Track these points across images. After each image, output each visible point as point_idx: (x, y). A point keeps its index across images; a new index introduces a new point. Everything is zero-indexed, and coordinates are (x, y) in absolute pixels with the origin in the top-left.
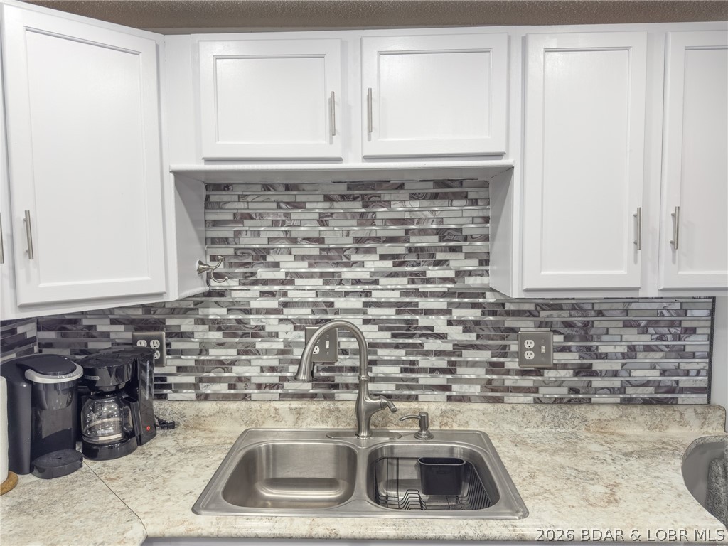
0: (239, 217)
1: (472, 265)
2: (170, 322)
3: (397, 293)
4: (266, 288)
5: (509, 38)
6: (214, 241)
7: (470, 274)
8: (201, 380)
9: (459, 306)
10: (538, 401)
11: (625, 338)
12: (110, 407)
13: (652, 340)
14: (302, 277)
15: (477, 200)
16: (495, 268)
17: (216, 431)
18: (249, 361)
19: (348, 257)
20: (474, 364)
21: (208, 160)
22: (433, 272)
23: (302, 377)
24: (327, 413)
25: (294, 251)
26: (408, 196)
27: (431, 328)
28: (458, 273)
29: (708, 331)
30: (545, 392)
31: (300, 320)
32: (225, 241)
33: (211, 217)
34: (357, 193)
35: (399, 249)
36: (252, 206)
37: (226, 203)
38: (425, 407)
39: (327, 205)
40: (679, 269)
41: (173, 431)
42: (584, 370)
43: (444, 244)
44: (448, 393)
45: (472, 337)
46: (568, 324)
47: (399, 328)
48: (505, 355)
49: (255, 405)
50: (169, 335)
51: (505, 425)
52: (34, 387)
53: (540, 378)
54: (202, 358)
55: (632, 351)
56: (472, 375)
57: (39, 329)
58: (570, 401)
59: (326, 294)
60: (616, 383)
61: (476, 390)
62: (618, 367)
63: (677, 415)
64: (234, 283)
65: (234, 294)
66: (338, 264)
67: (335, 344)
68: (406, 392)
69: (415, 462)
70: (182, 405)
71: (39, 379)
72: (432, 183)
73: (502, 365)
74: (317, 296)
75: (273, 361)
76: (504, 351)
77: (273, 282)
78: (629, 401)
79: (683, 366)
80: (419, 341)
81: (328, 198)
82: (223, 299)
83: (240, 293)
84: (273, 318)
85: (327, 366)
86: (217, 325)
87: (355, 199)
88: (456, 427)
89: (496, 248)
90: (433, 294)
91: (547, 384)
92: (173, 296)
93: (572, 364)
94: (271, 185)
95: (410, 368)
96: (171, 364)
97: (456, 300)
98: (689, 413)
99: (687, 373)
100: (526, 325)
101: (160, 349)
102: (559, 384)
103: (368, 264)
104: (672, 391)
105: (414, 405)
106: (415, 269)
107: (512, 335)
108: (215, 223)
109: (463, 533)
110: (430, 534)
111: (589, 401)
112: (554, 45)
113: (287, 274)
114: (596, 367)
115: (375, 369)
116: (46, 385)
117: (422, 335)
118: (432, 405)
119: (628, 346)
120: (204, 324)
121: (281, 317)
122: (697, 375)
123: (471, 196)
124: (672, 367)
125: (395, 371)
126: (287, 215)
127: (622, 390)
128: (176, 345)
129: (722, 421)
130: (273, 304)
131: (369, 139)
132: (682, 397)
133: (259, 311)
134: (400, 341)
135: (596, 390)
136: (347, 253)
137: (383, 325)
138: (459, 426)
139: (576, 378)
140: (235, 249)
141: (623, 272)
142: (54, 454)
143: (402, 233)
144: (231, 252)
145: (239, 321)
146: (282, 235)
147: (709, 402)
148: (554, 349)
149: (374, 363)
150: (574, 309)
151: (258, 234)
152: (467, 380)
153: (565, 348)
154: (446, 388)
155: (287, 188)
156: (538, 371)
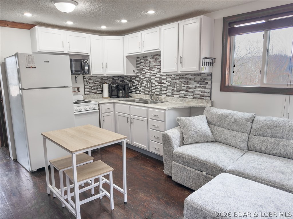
0: (140, 63)
2: (133, 81)
3: (159, 76)
4: (143, 75)
9: (168, 78)
10: (179, 97)
11: (194, 84)
13: (199, 85)
14: (147, 73)
18: (141, 88)
20: (170, 89)
21: (129, 54)
25: (146, 68)
27: (164, 82)
29: (210, 83)
32: (138, 67)
33: (137, 63)
35: (160, 67)
37: (139, 60)
40: (183, 68)
42: (187, 91)
45: (170, 84)
46: (185, 81)
47: (159, 82)
49: (141, 95)
50: (133, 83)
52: (111, 86)
55: (196, 87)
58: (185, 97)
60: (192, 94)
62: (193, 91)
63: (202, 101)
64: (139, 74)
65: (140, 76)
66: (152, 70)
68: (160, 94)
70: (134, 94)
73: (174, 89)
74: (149, 76)
75: (144, 88)
76: (174, 87)
77: (144, 74)
78: (195, 98)
79: (205, 91)
81: (150, 58)
82: (138, 77)
86: (138, 81)
87: (154, 58)
90: (164, 76)
91: (181, 94)
92: (125, 74)
93: (185, 90)
94: (144, 56)
95: (161, 90)
96: (133, 88)
99: (206, 92)
100: (178, 82)
101: (132, 85)
102: (183, 94)
103: (155, 70)
104: (203, 96)
107: (176, 84)
111: (188, 98)
112: (165, 29)
113: (145, 72)
114: (189, 91)
117: (163, 84)
118: (163, 96)
120: (136, 81)
121: (145, 80)
125: (158, 90)
126: (146, 62)
127: (194, 96)
128: (134, 85)
129: (211, 103)
132: (205, 98)
133: (142, 79)
134: (160, 85)
135: (189, 95)
136: (153, 68)
137: (157, 81)
139: (186, 93)
142: (114, 96)
143: (160, 64)
144: (139, 69)
145: (140, 81)
146: (145, 66)
147: (211, 99)
148: (182, 86)
149: (156, 89)
150: (186, 78)
151: (142, 65)
152: (169, 92)
153: (184, 87)
154: (166, 94)
155: (146, 57)
156: (179, 91)
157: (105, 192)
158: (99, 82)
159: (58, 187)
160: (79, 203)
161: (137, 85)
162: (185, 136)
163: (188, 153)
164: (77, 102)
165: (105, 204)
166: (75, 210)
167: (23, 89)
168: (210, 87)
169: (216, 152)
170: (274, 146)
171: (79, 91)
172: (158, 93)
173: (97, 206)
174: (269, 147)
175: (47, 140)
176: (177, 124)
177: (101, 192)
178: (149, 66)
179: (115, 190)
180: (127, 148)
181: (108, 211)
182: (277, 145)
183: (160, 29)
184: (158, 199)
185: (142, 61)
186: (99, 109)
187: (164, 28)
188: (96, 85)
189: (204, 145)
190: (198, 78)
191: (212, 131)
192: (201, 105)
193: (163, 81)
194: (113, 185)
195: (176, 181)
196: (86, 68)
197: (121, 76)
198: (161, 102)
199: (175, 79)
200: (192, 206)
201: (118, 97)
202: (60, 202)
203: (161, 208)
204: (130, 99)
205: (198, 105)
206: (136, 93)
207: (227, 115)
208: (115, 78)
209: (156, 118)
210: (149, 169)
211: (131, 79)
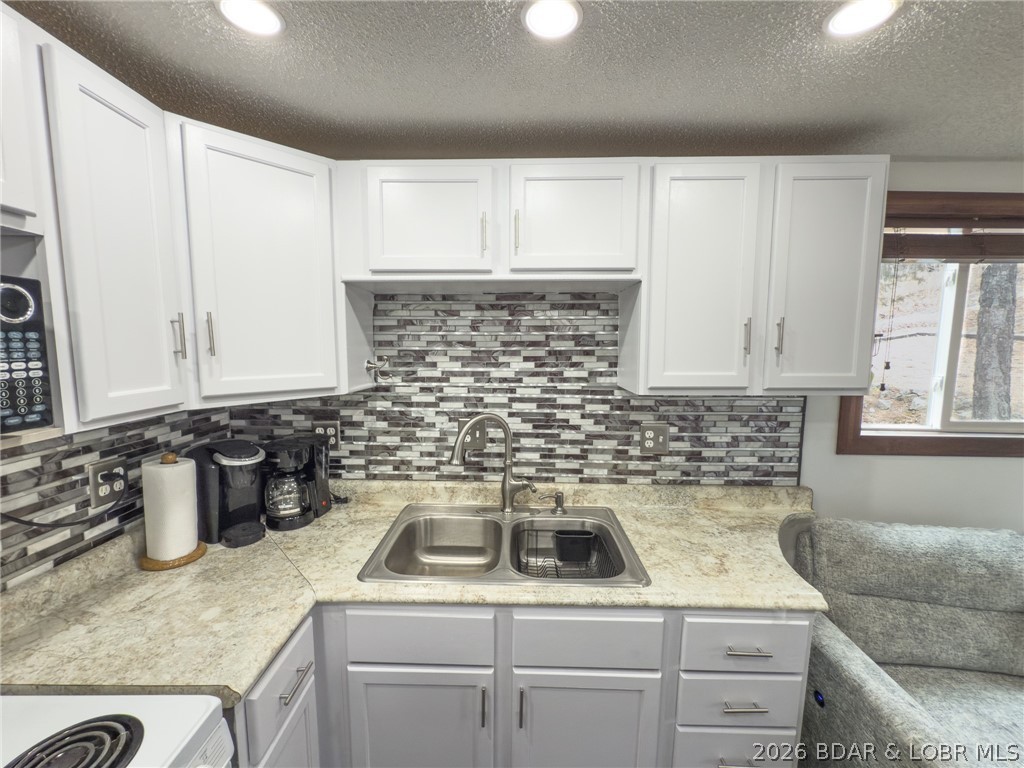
0: (402, 323)
1: (603, 367)
2: (344, 413)
3: (538, 390)
4: (425, 385)
5: (640, 168)
6: (381, 344)
7: (601, 374)
8: (370, 462)
9: (592, 402)
10: (655, 482)
11: (729, 429)
12: (290, 485)
13: (752, 432)
14: (456, 376)
15: (607, 311)
16: (623, 369)
17: (383, 505)
18: (410, 447)
19: (496, 359)
20: (603, 451)
22: (569, 373)
23: (455, 462)
24: (477, 492)
25: (450, 353)
26: (548, 306)
27: (567, 421)
28: (591, 374)
29: (800, 425)
30: (661, 475)
31: (454, 413)
32: (390, 343)
33: (379, 323)
34: (504, 303)
35: (541, 352)
36: (413, 313)
37: (392, 311)
38: (560, 488)
39: (478, 313)
40: (782, 371)
41: (346, 505)
42: (695, 456)
43: (579, 348)
44: (580, 476)
45: (601, 429)
46: (682, 418)
47: (539, 420)
48: (629, 444)
49: (415, 484)
50: (342, 424)
51: (628, 502)
52: (222, 469)
53: (657, 463)
54: (371, 443)
55: (735, 441)
56: (601, 460)
57: (231, 418)
58: (682, 483)
59: (476, 390)
60: (721, 467)
61: (603, 473)
62: (723, 454)
63: (772, 495)
64: (397, 380)
65: (398, 390)
66: (488, 365)
67: (484, 433)
68: (545, 475)
69: (551, 534)
70: (354, 483)
71: (225, 462)
72: (569, 295)
73: (626, 452)
74: (469, 392)
75: (430, 447)
76: (628, 441)
77: (431, 379)
78: (731, 483)
79: (778, 454)
80: (556, 432)
81: (479, 307)
82: (388, 394)
83: (402, 389)
84: (431, 411)
85: (477, 452)
86: (383, 416)
87: (502, 308)
88: (586, 504)
89: (624, 353)
90: (569, 392)
91: (663, 468)
93: (685, 452)
94: (430, 296)
95: (548, 454)
96: (345, 448)
97: (589, 397)
98: (782, 494)
99: (781, 460)
100: (647, 419)
101: (335, 436)
102: (674, 468)
103: (513, 365)
104: (767, 474)
105: (551, 485)
106: (554, 369)
107: (637, 427)
108: (382, 328)
109: (594, 600)
110: (566, 601)
111: (698, 483)
112: (678, 174)
113: (443, 373)
114: (704, 454)
115: (518, 455)
116: (232, 467)
117: (559, 427)
118: (567, 485)
119: (732, 437)
120: (372, 414)
121: (438, 409)
122: (790, 461)
123: (603, 307)
124: (768, 454)
125: (535, 457)
126: (444, 321)
127: (726, 473)
128: (349, 432)
129: (809, 500)
130: (431, 398)
131: (516, 254)
132: (776, 480)
133: (419, 404)
134: (541, 431)
135: (705, 474)
136: (495, 355)
137: (525, 417)
138: (590, 502)
139: (687, 464)
140: (399, 351)
141: (734, 373)
142: (241, 525)
143: (543, 339)
144: (395, 353)
145: (401, 413)
146: (439, 339)
147: (802, 486)
148: (670, 439)
149: (517, 450)
150: (687, 405)
151: (418, 338)
152: (596, 465)
153: (680, 439)
154: (579, 471)
155: (444, 298)
156: (656, 458)
158: (94, 457)
168: (796, 439)
185: (417, 315)
188: (73, 485)
196: (16, 370)
206: (374, 477)
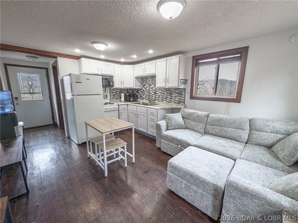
10: (166, 102)
12: (132, 98)
21: (137, 76)
25: (147, 85)
29: (184, 94)
32: (142, 84)
33: (142, 81)
45: (161, 94)
46: (170, 93)
48: (163, 96)
49: (144, 100)
50: (139, 93)
55: (176, 96)
58: (169, 102)
59: (149, 89)
60: (174, 100)
62: (174, 98)
64: (143, 88)
66: (150, 86)
75: (145, 96)
77: (145, 88)
78: (175, 103)
81: (150, 79)
92: (134, 88)
95: (155, 97)
96: (138, 96)
99: (182, 100)
102: (168, 100)
103: (152, 86)
107: (164, 94)
113: (147, 87)
114: (172, 98)
117: (157, 94)
121: (146, 91)
125: (154, 98)
126: (147, 81)
131: (146, 72)
132: (181, 103)
133: (144, 91)
134: (155, 94)
135: (172, 101)
136: (151, 84)
137: (153, 92)
139: (170, 99)
147: (184, 104)
148: (168, 96)
151: (145, 83)
152: (160, 99)
153: (169, 96)
154: (158, 100)
155: (147, 78)
156: (166, 98)
157: (122, 157)
158: (118, 92)
159: (94, 153)
160: (106, 163)
161: (141, 94)
162: (169, 125)
163: (171, 135)
164: (106, 104)
165: (122, 164)
166: (104, 167)
167: (74, 95)
168: (184, 97)
169: (186, 134)
170: (220, 131)
171: (107, 97)
172: (154, 99)
173: (117, 164)
174: (217, 132)
175: (87, 125)
176: (164, 118)
177: (119, 156)
178: (149, 83)
179: (127, 155)
180: (135, 132)
181: (124, 167)
182: (221, 130)
183: (156, 61)
184: (153, 161)
185: (145, 80)
186: (118, 108)
187: (158, 61)
188: (117, 94)
189: (180, 130)
190: (177, 91)
191: (184, 122)
192: (179, 107)
193: (157, 92)
194: (126, 153)
195: (163, 151)
196: (111, 84)
197: (132, 89)
198: (156, 104)
199: (164, 91)
200: (173, 165)
201: (130, 101)
202: (95, 162)
203: (154, 166)
204: (137, 102)
205: (177, 107)
206: (141, 99)
207: (193, 113)
208: (128, 90)
209: (152, 114)
210: (148, 144)
211: (138, 90)
